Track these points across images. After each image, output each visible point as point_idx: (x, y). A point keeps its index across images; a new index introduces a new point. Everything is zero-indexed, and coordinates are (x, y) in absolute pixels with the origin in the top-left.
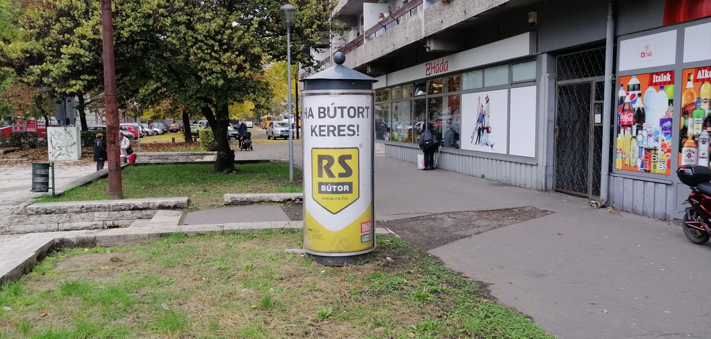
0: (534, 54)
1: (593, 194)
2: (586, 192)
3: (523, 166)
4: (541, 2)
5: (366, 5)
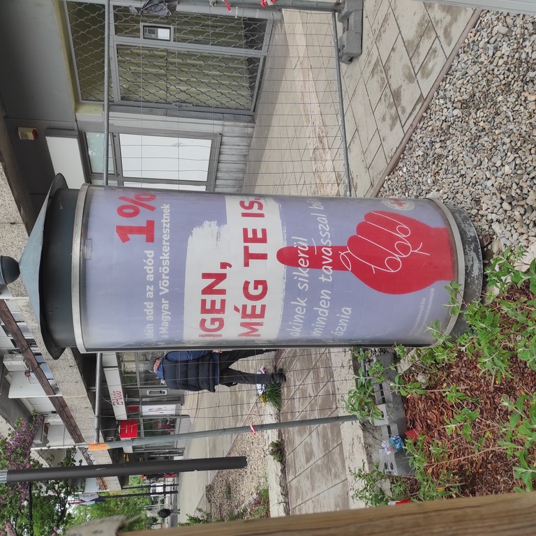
0: (77, 133)
1: (260, 49)
2: (258, 60)
3: (223, 158)
4: (4, 117)
5: (11, 396)
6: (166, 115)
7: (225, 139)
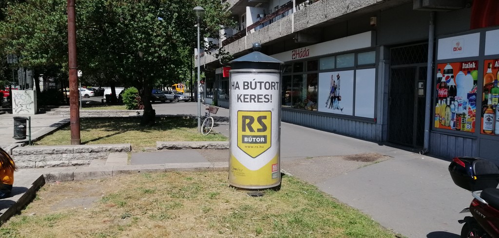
0: (374, 46)
1: (418, 145)
3: (365, 125)
4: (380, 10)
5: (248, 8)
6: (385, 93)
7: (374, 125)
